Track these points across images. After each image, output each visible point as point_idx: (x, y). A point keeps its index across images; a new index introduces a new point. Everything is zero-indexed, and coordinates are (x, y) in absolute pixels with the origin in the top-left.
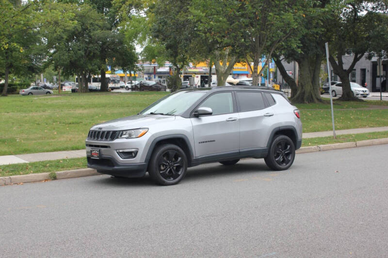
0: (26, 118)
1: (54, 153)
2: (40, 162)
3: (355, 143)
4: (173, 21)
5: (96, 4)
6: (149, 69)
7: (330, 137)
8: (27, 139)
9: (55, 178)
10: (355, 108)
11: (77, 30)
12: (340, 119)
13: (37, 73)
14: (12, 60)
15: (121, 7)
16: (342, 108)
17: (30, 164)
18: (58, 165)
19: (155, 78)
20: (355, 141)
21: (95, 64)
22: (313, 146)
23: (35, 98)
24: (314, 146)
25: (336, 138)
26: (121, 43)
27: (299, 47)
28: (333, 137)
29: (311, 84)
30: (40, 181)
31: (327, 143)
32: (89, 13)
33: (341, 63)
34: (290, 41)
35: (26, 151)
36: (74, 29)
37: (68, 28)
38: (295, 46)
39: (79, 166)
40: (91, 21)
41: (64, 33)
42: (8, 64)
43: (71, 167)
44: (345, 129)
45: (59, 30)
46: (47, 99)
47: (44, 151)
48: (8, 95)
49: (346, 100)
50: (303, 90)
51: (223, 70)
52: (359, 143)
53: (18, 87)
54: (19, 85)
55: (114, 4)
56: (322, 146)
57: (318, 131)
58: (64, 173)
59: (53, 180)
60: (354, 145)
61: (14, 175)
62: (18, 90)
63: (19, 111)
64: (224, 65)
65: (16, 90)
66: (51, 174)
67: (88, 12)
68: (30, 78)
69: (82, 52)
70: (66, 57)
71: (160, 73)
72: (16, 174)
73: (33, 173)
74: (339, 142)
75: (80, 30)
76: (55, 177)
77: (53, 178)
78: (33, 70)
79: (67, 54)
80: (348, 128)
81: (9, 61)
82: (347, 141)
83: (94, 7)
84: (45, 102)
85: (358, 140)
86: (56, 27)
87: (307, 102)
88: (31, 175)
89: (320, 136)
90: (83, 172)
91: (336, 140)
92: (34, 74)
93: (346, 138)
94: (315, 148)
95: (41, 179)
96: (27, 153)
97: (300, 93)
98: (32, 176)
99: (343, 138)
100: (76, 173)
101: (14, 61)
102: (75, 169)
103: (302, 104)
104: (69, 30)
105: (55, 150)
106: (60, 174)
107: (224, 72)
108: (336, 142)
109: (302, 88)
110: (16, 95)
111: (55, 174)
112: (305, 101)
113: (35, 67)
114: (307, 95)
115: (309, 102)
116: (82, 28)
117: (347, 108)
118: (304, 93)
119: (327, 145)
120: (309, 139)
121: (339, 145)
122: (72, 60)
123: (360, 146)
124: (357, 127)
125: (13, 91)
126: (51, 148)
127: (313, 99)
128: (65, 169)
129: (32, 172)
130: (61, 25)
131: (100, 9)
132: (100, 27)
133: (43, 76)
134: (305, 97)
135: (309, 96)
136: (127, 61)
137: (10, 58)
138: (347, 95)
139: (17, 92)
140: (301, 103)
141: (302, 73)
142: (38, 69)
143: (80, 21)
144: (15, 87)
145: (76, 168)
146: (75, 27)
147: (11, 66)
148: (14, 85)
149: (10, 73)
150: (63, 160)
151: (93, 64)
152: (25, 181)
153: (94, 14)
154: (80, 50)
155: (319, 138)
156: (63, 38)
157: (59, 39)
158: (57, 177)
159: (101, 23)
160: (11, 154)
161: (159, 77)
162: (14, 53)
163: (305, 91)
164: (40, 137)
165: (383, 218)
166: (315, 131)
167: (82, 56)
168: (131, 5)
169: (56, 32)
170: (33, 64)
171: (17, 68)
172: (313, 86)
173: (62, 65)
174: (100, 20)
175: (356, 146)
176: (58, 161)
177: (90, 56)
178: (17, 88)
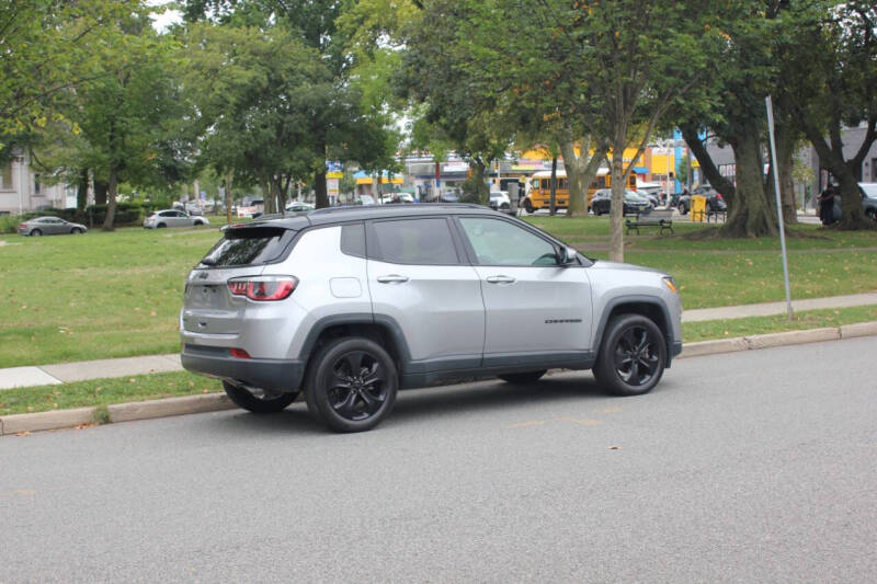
0: (113, 280)
1: (131, 360)
2: (85, 381)
3: (836, 329)
4: (438, 59)
5: (303, 27)
6: (426, 168)
7: (780, 316)
8: (85, 329)
9: (106, 420)
10: (863, 246)
11: (259, 84)
12: (819, 272)
13: (185, 180)
14: (123, 153)
15: (354, 31)
16: (830, 248)
17: (60, 387)
18: (122, 388)
19: (438, 185)
20: (838, 324)
21: (300, 158)
22: (733, 337)
23: (169, 235)
24: (737, 339)
25: (793, 319)
26: (356, 110)
27: (714, 109)
28: (787, 316)
29: (762, 192)
30: (73, 426)
31: (771, 329)
32: (283, 48)
33: (838, 144)
34: (695, 96)
35: (67, 356)
36: (252, 82)
37: (238, 81)
38: (709, 106)
39: (168, 392)
40: (289, 65)
41: (230, 92)
42: (116, 161)
43: (148, 395)
44: (822, 296)
45: (219, 85)
46: (189, 236)
47: (107, 357)
48: (118, 230)
49: (850, 229)
50: (745, 207)
51: (580, 165)
52: (847, 329)
53: (142, 210)
54: (144, 206)
55: (341, 25)
56: (754, 338)
57: (759, 301)
58: (128, 408)
59: (101, 424)
60: (836, 335)
61: (11, 413)
62: (141, 216)
63: (110, 265)
64: (584, 153)
65: (136, 219)
66: (99, 410)
67: (282, 45)
68: (169, 191)
69: (271, 132)
70: (235, 143)
71: (451, 175)
72: (17, 412)
73: (58, 408)
74: (798, 328)
75: (265, 84)
76: (107, 417)
77: (102, 421)
78: (174, 174)
79: (237, 136)
80: (831, 294)
81: (116, 156)
82: (819, 326)
83: (296, 34)
84: (181, 244)
85: (845, 323)
86: (213, 80)
87: (754, 235)
88: (53, 412)
89: (757, 314)
90: (173, 404)
91: (792, 323)
92: (177, 183)
93: (819, 318)
94: (738, 344)
95: (74, 421)
96: (70, 362)
97: (737, 215)
98: (54, 414)
99: (810, 319)
100: (159, 407)
101: (127, 156)
102: (155, 399)
103: (742, 239)
104: (243, 86)
105: (133, 354)
106: (118, 411)
107: (582, 171)
108: (790, 328)
109: (743, 202)
110: (138, 229)
111: (106, 410)
112: (750, 234)
113: (179, 167)
114: (753, 217)
115: (757, 236)
116: (270, 80)
117: (843, 246)
118: (747, 214)
119: (769, 335)
120: (728, 320)
121: (797, 335)
122: (250, 149)
123: (846, 338)
124: (854, 292)
125: (130, 221)
126: (126, 349)
127: (767, 227)
128: (134, 398)
129: (56, 405)
130: (223, 75)
131: (312, 38)
132: (309, 76)
133: (200, 186)
134: (749, 224)
135: (757, 220)
136: (372, 149)
137: (119, 148)
138: (853, 217)
139: (138, 222)
140: (740, 236)
141: (742, 167)
142: (186, 170)
143: (265, 65)
144: (135, 210)
145: (160, 395)
146: (255, 78)
147: (122, 165)
148: (134, 208)
149: (120, 181)
150: (141, 377)
151: (294, 158)
152: (35, 428)
153: (298, 49)
154: (265, 127)
155: (751, 319)
156: (228, 102)
157: (221, 105)
158: (112, 417)
159: (310, 68)
160: (32, 363)
161: (449, 184)
162: (128, 137)
163: (748, 210)
164: (117, 324)
165: (828, 523)
166: (752, 303)
167: (271, 139)
168: (376, 28)
169: (213, 90)
170: (175, 161)
171: (136, 171)
172: (768, 199)
173: (229, 161)
174: (307, 62)
175: (840, 337)
176: (126, 380)
177: (289, 140)
178: (138, 213)
